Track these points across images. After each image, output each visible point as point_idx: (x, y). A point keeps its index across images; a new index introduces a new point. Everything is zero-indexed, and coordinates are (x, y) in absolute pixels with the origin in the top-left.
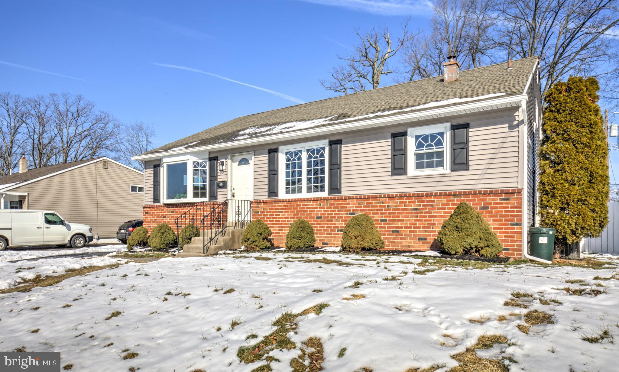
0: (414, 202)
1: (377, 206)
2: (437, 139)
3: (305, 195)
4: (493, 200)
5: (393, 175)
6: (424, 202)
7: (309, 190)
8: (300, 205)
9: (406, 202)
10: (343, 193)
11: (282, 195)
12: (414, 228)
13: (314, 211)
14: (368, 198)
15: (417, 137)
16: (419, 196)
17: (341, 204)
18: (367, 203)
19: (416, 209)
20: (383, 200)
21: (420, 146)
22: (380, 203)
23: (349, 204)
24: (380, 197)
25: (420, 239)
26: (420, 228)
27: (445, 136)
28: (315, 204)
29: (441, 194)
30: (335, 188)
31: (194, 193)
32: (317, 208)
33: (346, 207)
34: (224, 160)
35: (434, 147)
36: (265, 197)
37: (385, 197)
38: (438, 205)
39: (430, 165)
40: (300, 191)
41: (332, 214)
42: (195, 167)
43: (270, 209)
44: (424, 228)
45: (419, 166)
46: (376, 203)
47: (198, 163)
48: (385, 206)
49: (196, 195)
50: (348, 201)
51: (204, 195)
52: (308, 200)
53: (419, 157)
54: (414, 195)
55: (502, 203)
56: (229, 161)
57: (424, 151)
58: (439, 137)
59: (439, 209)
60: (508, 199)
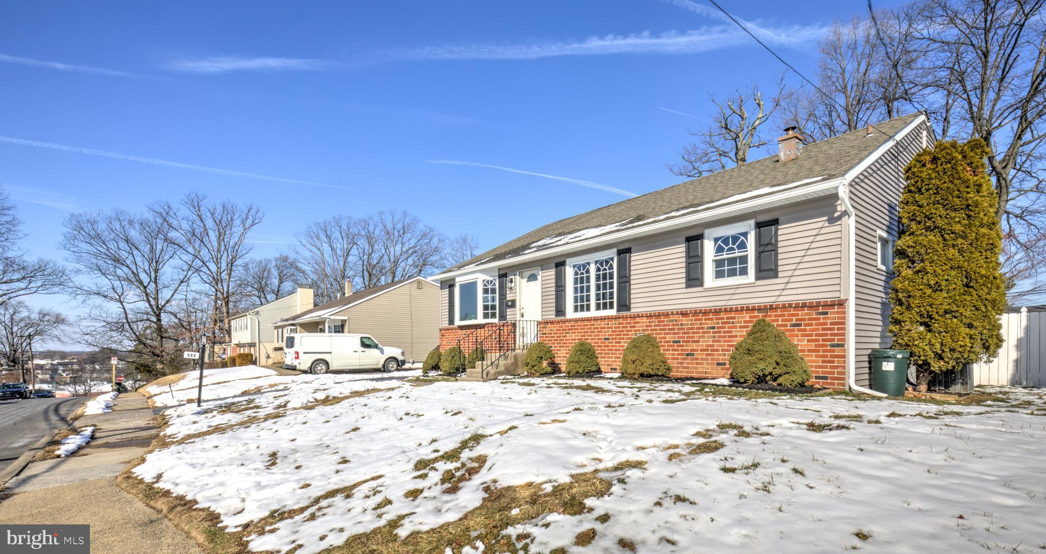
0: (712, 319)
1: (669, 325)
2: (739, 241)
3: (593, 313)
4: (807, 314)
5: (688, 286)
6: (723, 318)
7: (598, 307)
8: (587, 325)
9: (702, 320)
10: (633, 310)
11: (570, 314)
12: (712, 350)
13: (601, 332)
14: (658, 315)
15: (716, 240)
16: (717, 312)
17: (630, 323)
18: (659, 322)
19: (714, 328)
20: (676, 317)
21: (719, 250)
22: (672, 321)
23: (638, 323)
24: (672, 314)
25: (718, 364)
26: (718, 350)
27: (749, 236)
28: (603, 324)
29: (742, 309)
30: (624, 305)
31: (484, 313)
32: (604, 328)
33: (635, 327)
34: (513, 277)
35: (737, 251)
36: (552, 316)
37: (677, 314)
38: (740, 322)
39: (732, 273)
40: (588, 309)
41: (620, 335)
42: (485, 285)
43: (557, 330)
44: (723, 350)
45: (719, 274)
46: (667, 321)
47: (488, 282)
48: (678, 325)
49: (486, 316)
50: (637, 320)
51: (493, 315)
52: (596, 319)
53: (719, 263)
54: (710, 311)
55: (819, 319)
56: (518, 277)
57: (725, 256)
58: (742, 238)
59: (740, 327)
60: (827, 313)
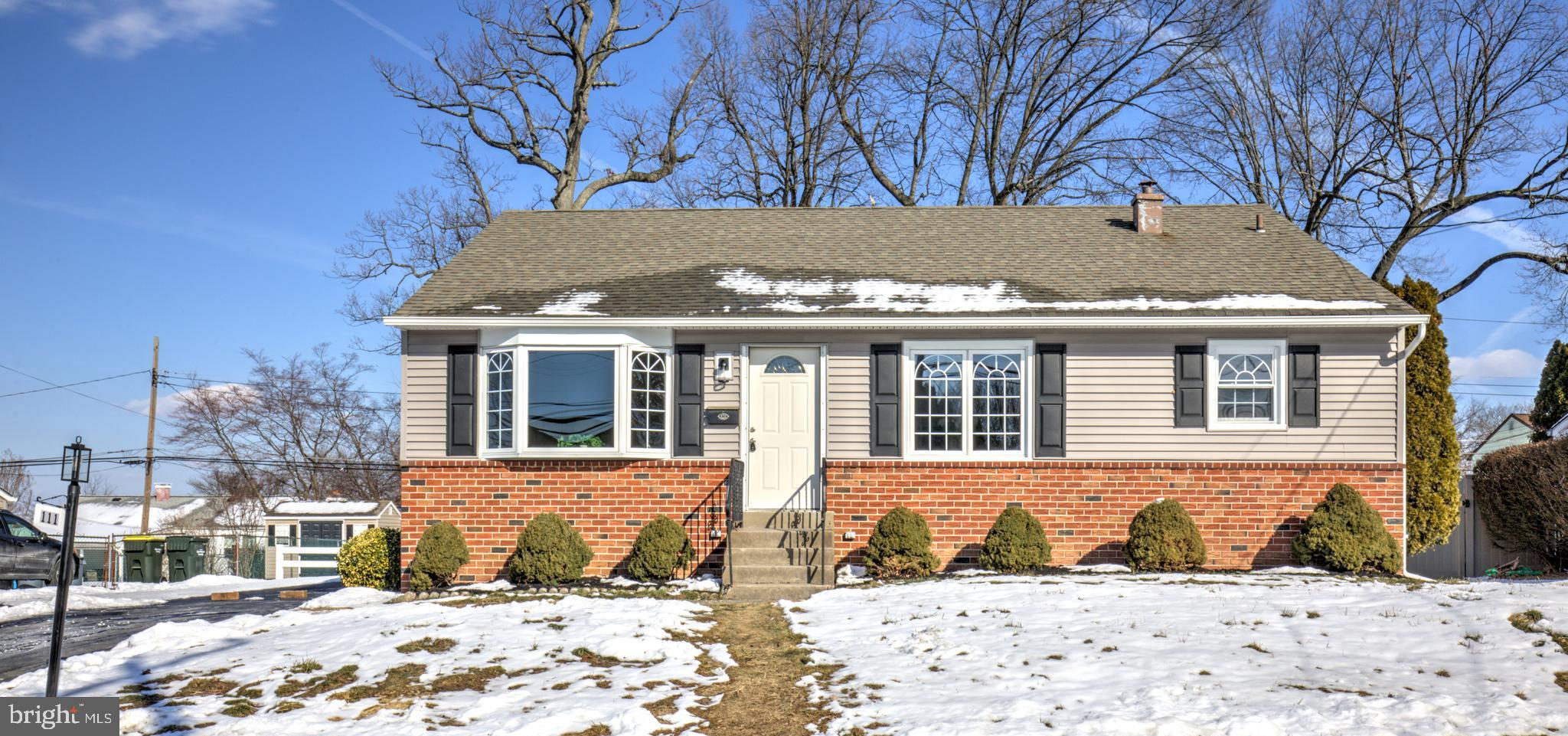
0: (1224, 479)
1: (1148, 485)
2: (1258, 366)
3: (968, 454)
4: (1361, 480)
5: (1177, 424)
6: (1242, 479)
7: (980, 443)
8: (967, 477)
9: (1208, 479)
10: (1069, 455)
11: (910, 453)
12: (1223, 527)
13: (1003, 491)
14: (1127, 467)
16: (1235, 468)
17: (1069, 478)
18: (1127, 478)
19: (1228, 493)
20: (1162, 473)
21: (1227, 374)
22: (1152, 478)
23: (1085, 478)
24: (1158, 466)
25: (1233, 548)
26: (1234, 527)
27: (1274, 362)
28: (1006, 476)
29: (1275, 466)
30: (1049, 444)
31: (634, 434)
32: (1010, 484)
33: (1080, 485)
34: (730, 357)
35: (1254, 380)
36: (864, 454)
37: (1167, 466)
38: (1269, 486)
39: (1244, 412)
40: (956, 443)
41: (1047, 498)
42: (637, 365)
43: (881, 484)
44: (1241, 527)
45: (1225, 412)
46: (1145, 478)
47: (644, 358)
48: (1165, 486)
49: (637, 441)
50: (1085, 473)
51: (657, 441)
52: (971, 466)
53: (1225, 394)
54: (1225, 467)
55: (1375, 487)
56: (744, 360)
57: (1235, 384)
58: (1263, 362)
59: (1269, 493)
60: (1383, 480)
